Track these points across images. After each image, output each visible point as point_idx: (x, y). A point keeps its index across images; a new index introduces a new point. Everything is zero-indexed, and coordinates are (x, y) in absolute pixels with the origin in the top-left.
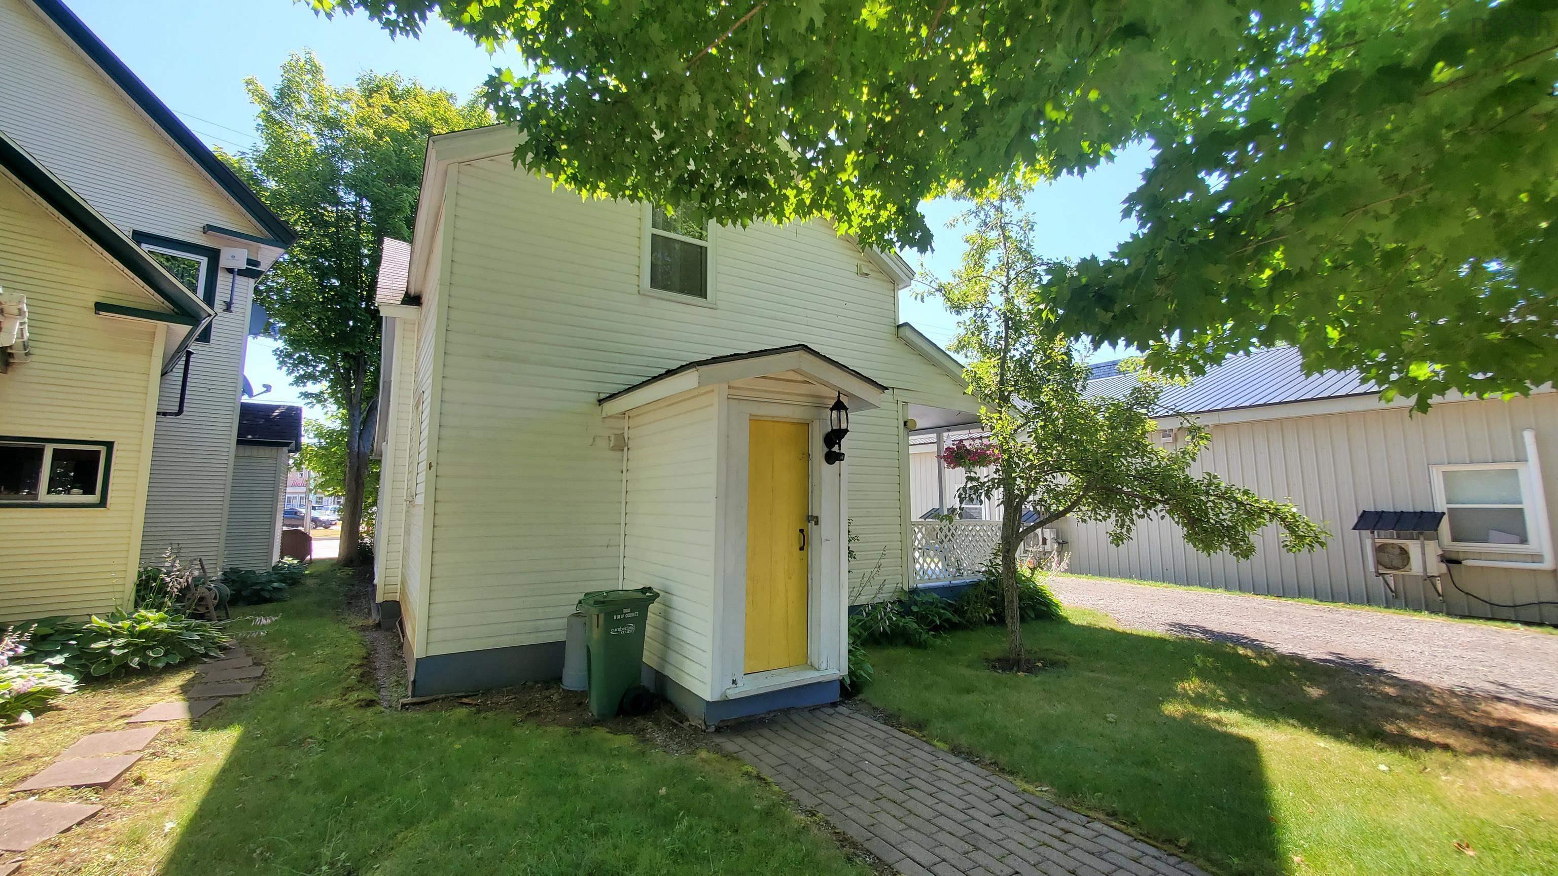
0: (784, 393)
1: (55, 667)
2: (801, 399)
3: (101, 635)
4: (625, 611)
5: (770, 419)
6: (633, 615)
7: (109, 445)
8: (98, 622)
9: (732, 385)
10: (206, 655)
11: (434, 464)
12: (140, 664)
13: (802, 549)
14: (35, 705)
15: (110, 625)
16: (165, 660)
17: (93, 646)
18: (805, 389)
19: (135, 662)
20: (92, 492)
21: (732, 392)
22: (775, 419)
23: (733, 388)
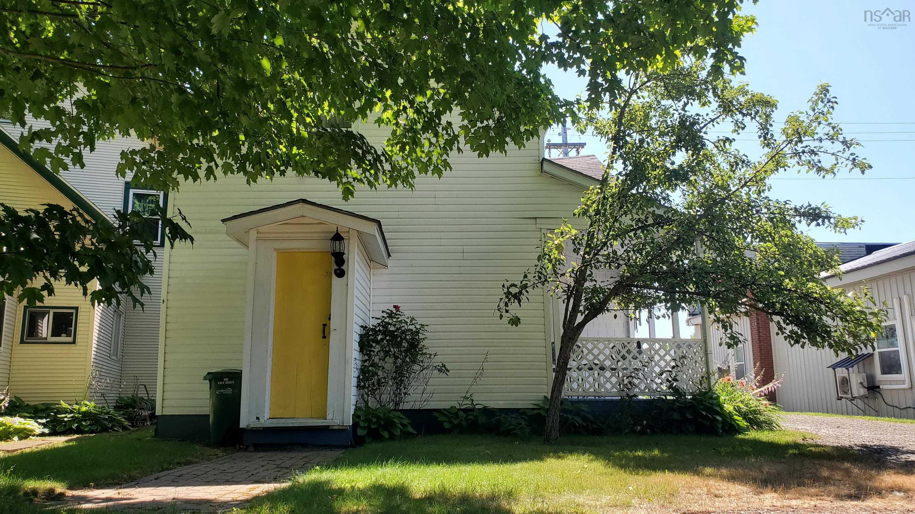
0: (303, 233)
1: (40, 424)
2: (316, 235)
3: (65, 411)
4: (225, 380)
5: (297, 250)
6: (230, 382)
7: (77, 309)
8: (64, 405)
9: (260, 231)
10: (112, 428)
11: (165, 300)
12: (76, 427)
13: (324, 337)
14: (21, 435)
15: (69, 407)
16: (90, 427)
17: (59, 416)
18: (319, 228)
19: (75, 426)
20: (70, 336)
21: (260, 235)
22: (302, 251)
23: (261, 233)
